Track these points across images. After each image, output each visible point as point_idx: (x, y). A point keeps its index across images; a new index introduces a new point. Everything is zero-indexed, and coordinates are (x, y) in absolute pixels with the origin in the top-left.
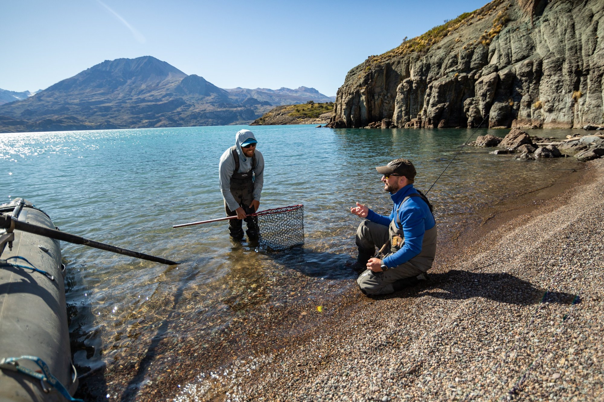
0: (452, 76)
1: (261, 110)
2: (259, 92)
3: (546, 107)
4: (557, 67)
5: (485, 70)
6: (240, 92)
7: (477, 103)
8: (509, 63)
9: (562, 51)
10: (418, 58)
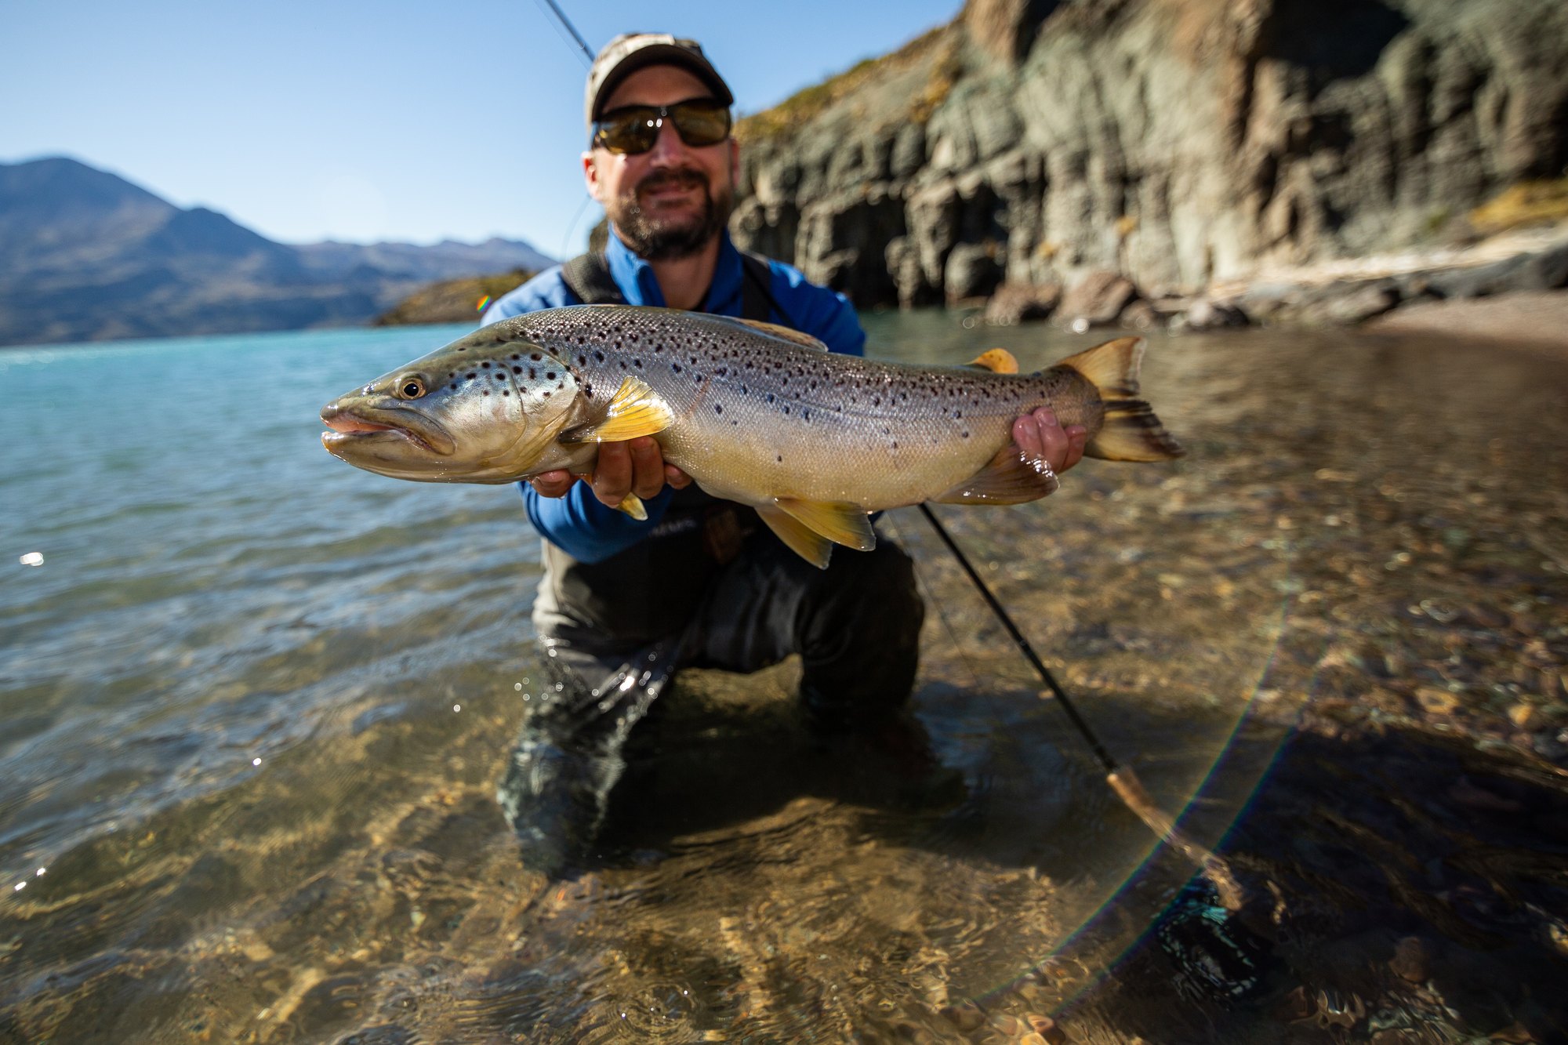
0: (856, 193)
1: (391, 293)
2: (385, 248)
3: (1066, 255)
4: (1079, 167)
5: (926, 177)
6: (332, 250)
7: (918, 254)
8: (976, 161)
9: (1083, 133)
10: (773, 154)
